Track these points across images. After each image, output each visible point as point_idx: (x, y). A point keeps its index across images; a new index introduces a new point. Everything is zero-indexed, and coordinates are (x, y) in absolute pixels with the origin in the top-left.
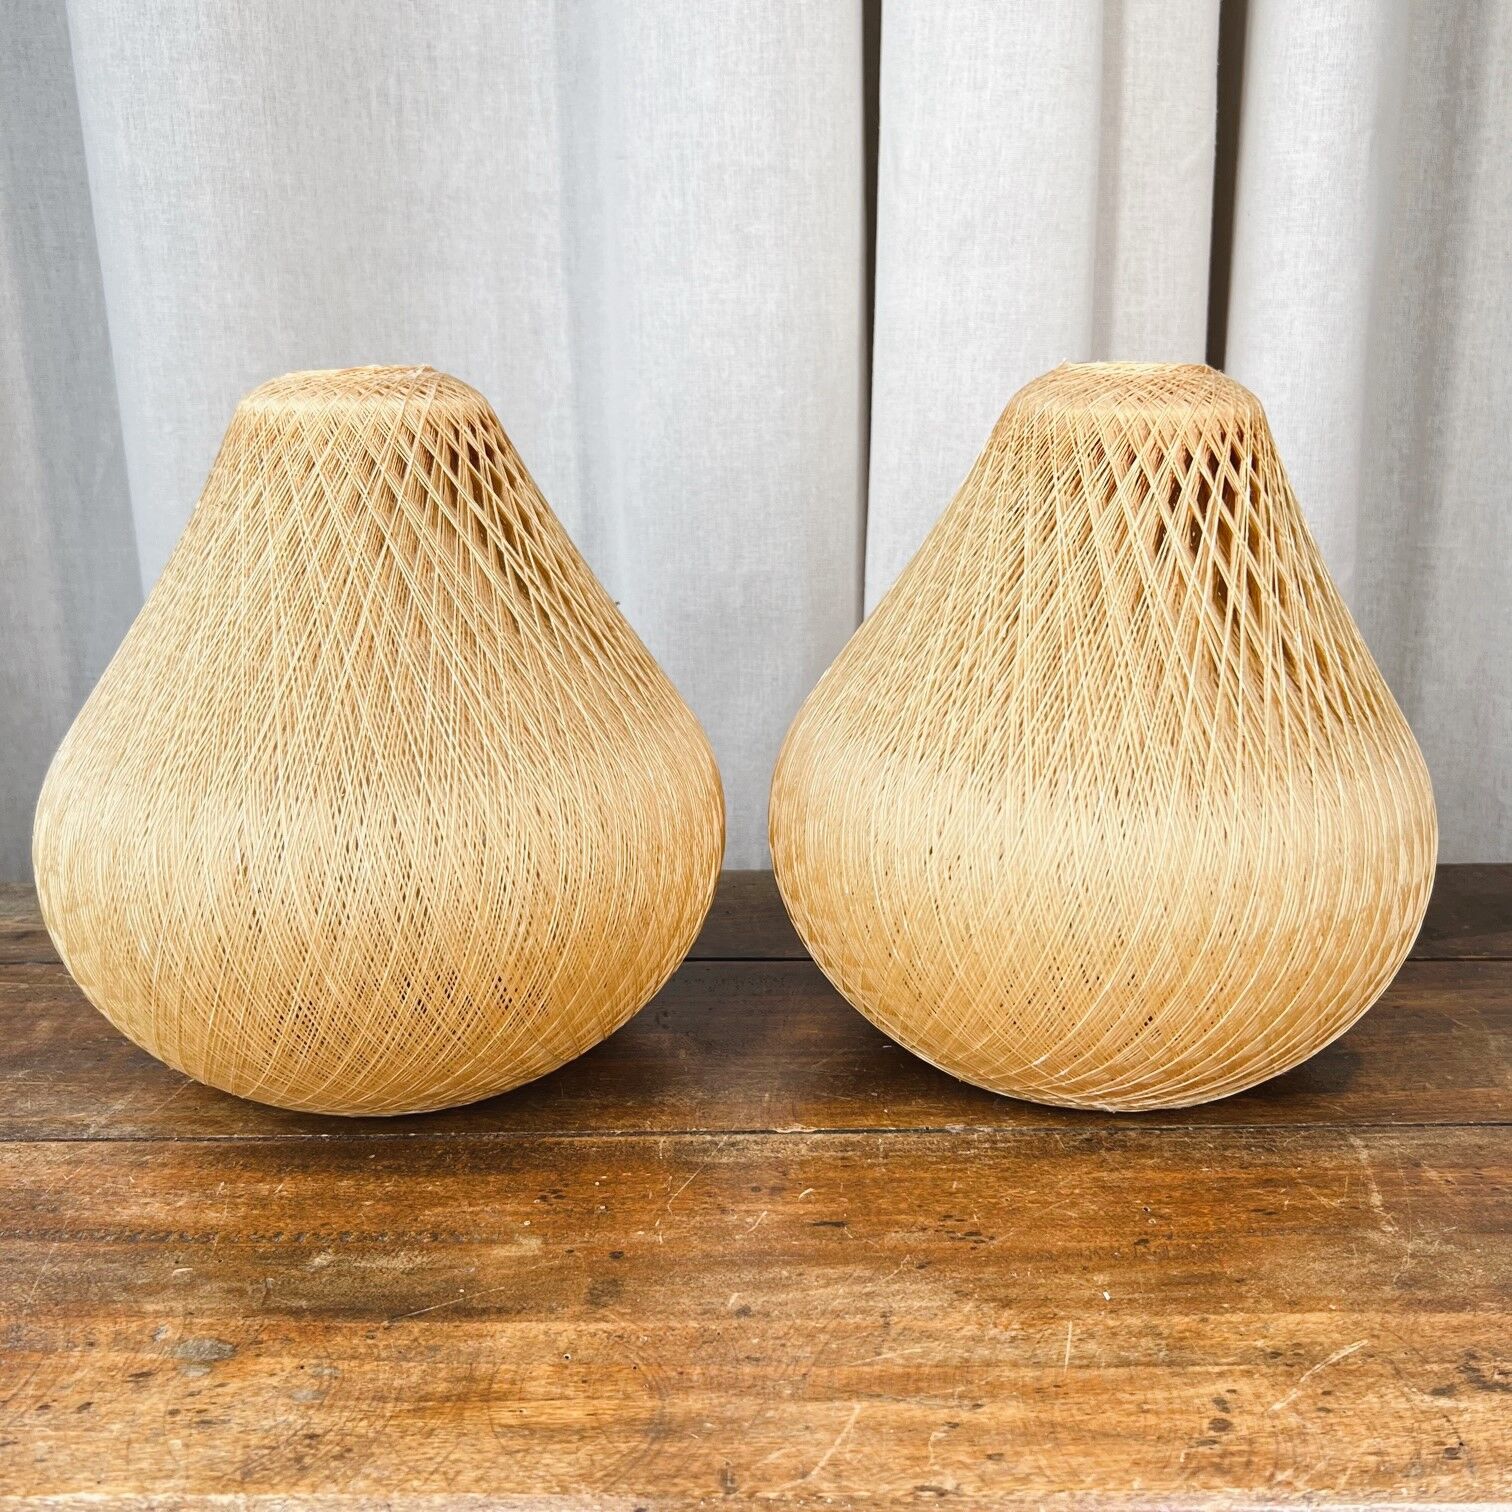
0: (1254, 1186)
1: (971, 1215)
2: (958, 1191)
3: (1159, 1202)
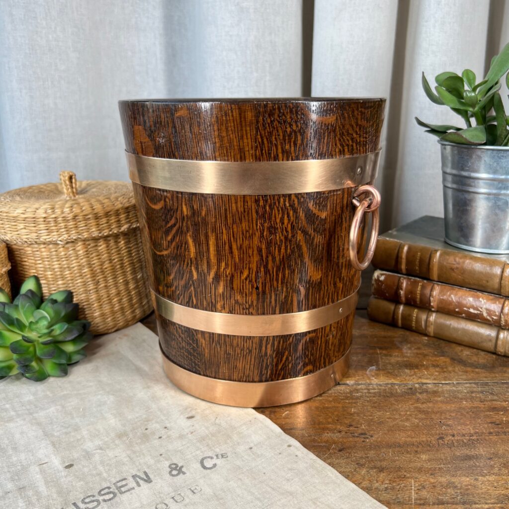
0: (489, 411)
1: (361, 425)
2: (355, 413)
3: (446, 418)
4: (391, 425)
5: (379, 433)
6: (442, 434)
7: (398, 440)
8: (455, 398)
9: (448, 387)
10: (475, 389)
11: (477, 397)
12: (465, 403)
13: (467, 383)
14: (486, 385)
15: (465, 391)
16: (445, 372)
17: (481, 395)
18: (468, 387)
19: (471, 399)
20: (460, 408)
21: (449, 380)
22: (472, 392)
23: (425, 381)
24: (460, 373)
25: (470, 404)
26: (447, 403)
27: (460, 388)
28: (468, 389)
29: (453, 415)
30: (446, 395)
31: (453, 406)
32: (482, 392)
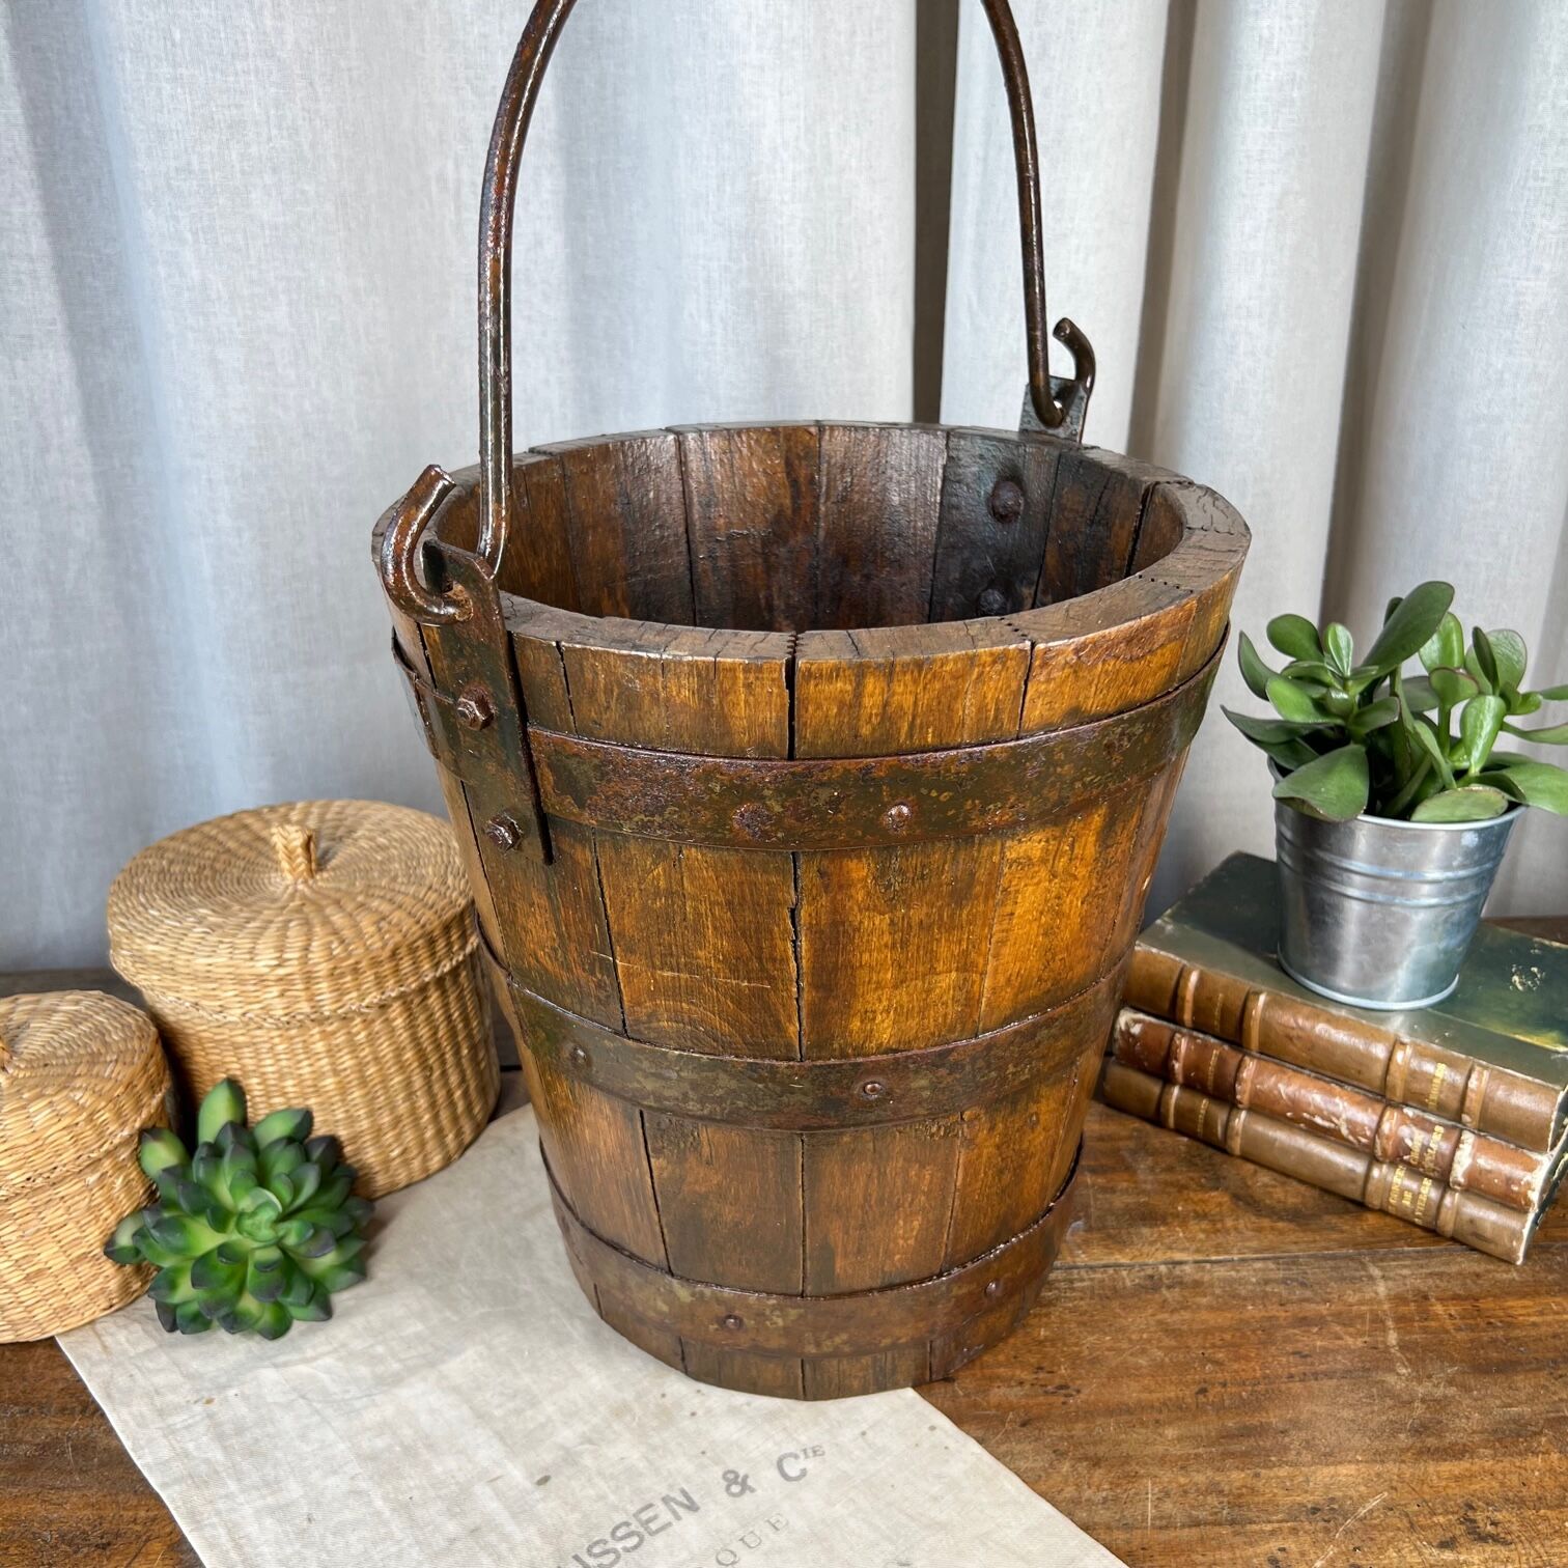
0: (1292, 1325)
1: (1059, 1366)
2: (1046, 1338)
3: (1213, 1346)
4: (1113, 1364)
5: (1092, 1383)
6: (1205, 1382)
7: (1126, 1398)
8: (1234, 1297)
9: (1221, 1272)
10: (1272, 1275)
11: (1274, 1294)
12: (1250, 1307)
13: (1258, 1259)
14: (1294, 1263)
15: (1254, 1280)
16: (1218, 1231)
17: (1282, 1287)
18: (1260, 1270)
19: (1263, 1298)
20: (1241, 1320)
21: (1227, 1253)
22: (1267, 1282)
23: (1178, 1256)
24: (1250, 1234)
25: (1260, 1310)
26: (1218, 1309)
27: (1245, 1273)
28: (1260, 1274)
29: (1228, 1337)
30: (1218, 1291)
31: (1229, 1315)
32: (1284, 1281)
